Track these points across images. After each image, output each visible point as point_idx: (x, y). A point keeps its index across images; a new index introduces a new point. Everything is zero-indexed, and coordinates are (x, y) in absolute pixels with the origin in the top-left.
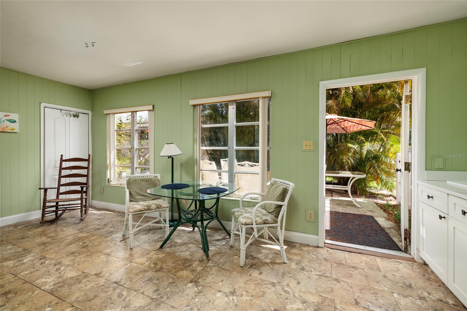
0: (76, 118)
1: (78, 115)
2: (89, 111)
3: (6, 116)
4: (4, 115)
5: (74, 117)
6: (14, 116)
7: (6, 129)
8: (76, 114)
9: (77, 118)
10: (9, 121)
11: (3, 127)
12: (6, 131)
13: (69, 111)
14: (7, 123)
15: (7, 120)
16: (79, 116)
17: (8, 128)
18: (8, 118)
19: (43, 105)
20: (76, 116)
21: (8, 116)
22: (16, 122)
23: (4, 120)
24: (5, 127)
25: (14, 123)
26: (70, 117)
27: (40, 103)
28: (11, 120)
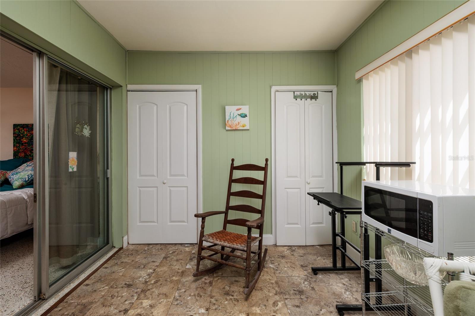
0: (314, 100)
1: (316, 95)
2: (333, 86)
3: (238, 110)
4: (236, 109)
5: (311, 100)
6: (245, 110)
7: (238, 127)
8: (314, 94)
9: (316, 100)
10: (240, 116)
11: (236, 125)
12: (238, 129)
13: (305, 91)
14: (239, 119)
15: (239, 115)
16: (318, 97)
17: (240, 124)
18: (240, 112)
19: (274, 88)
20: (314, 97)
21: (239, 110)
22: (247, 116)
23: (236, 116)
24: (237, 123)
25: (245, 118)
26: (305, 101)
27: (271, 87)
28: (242, 114)
